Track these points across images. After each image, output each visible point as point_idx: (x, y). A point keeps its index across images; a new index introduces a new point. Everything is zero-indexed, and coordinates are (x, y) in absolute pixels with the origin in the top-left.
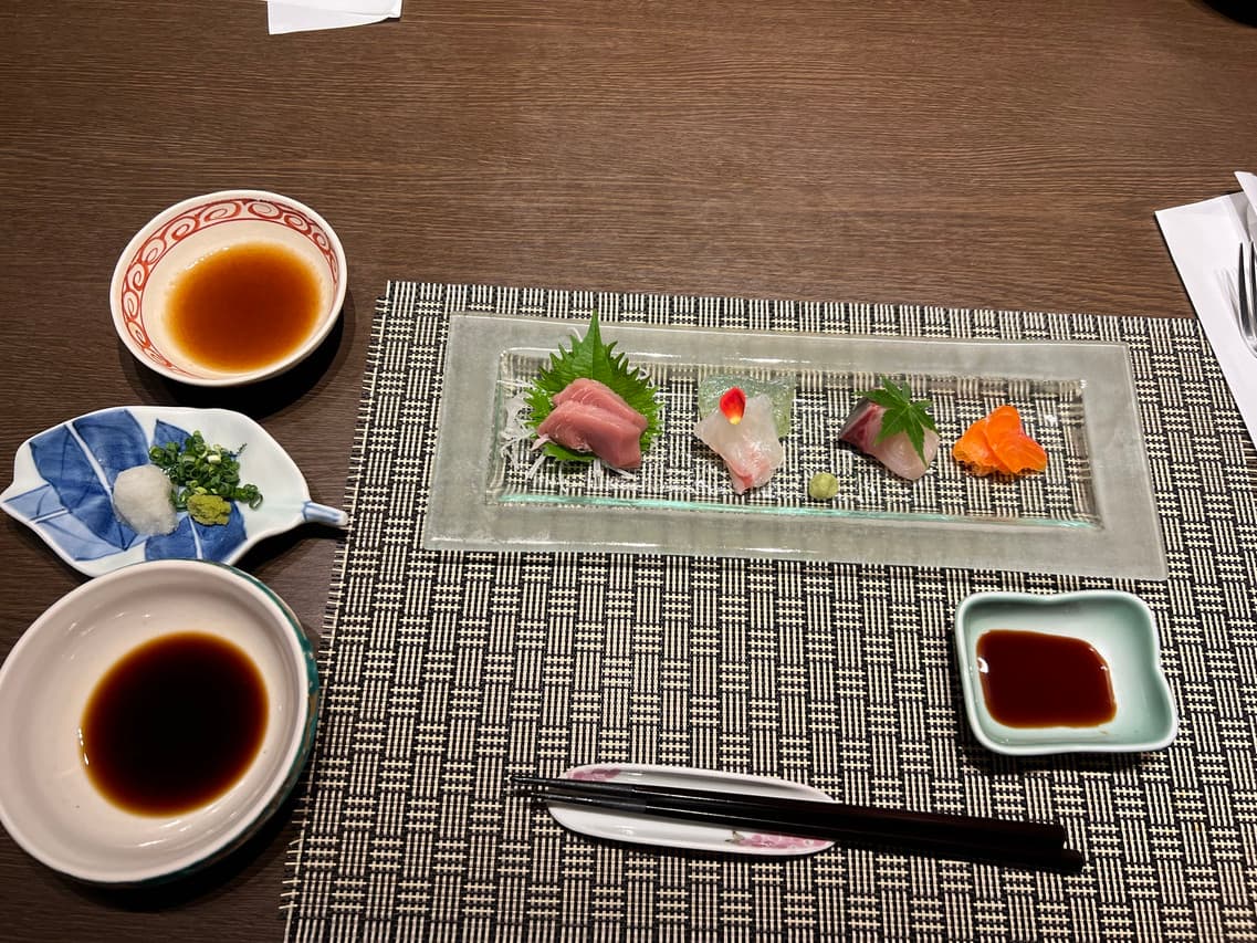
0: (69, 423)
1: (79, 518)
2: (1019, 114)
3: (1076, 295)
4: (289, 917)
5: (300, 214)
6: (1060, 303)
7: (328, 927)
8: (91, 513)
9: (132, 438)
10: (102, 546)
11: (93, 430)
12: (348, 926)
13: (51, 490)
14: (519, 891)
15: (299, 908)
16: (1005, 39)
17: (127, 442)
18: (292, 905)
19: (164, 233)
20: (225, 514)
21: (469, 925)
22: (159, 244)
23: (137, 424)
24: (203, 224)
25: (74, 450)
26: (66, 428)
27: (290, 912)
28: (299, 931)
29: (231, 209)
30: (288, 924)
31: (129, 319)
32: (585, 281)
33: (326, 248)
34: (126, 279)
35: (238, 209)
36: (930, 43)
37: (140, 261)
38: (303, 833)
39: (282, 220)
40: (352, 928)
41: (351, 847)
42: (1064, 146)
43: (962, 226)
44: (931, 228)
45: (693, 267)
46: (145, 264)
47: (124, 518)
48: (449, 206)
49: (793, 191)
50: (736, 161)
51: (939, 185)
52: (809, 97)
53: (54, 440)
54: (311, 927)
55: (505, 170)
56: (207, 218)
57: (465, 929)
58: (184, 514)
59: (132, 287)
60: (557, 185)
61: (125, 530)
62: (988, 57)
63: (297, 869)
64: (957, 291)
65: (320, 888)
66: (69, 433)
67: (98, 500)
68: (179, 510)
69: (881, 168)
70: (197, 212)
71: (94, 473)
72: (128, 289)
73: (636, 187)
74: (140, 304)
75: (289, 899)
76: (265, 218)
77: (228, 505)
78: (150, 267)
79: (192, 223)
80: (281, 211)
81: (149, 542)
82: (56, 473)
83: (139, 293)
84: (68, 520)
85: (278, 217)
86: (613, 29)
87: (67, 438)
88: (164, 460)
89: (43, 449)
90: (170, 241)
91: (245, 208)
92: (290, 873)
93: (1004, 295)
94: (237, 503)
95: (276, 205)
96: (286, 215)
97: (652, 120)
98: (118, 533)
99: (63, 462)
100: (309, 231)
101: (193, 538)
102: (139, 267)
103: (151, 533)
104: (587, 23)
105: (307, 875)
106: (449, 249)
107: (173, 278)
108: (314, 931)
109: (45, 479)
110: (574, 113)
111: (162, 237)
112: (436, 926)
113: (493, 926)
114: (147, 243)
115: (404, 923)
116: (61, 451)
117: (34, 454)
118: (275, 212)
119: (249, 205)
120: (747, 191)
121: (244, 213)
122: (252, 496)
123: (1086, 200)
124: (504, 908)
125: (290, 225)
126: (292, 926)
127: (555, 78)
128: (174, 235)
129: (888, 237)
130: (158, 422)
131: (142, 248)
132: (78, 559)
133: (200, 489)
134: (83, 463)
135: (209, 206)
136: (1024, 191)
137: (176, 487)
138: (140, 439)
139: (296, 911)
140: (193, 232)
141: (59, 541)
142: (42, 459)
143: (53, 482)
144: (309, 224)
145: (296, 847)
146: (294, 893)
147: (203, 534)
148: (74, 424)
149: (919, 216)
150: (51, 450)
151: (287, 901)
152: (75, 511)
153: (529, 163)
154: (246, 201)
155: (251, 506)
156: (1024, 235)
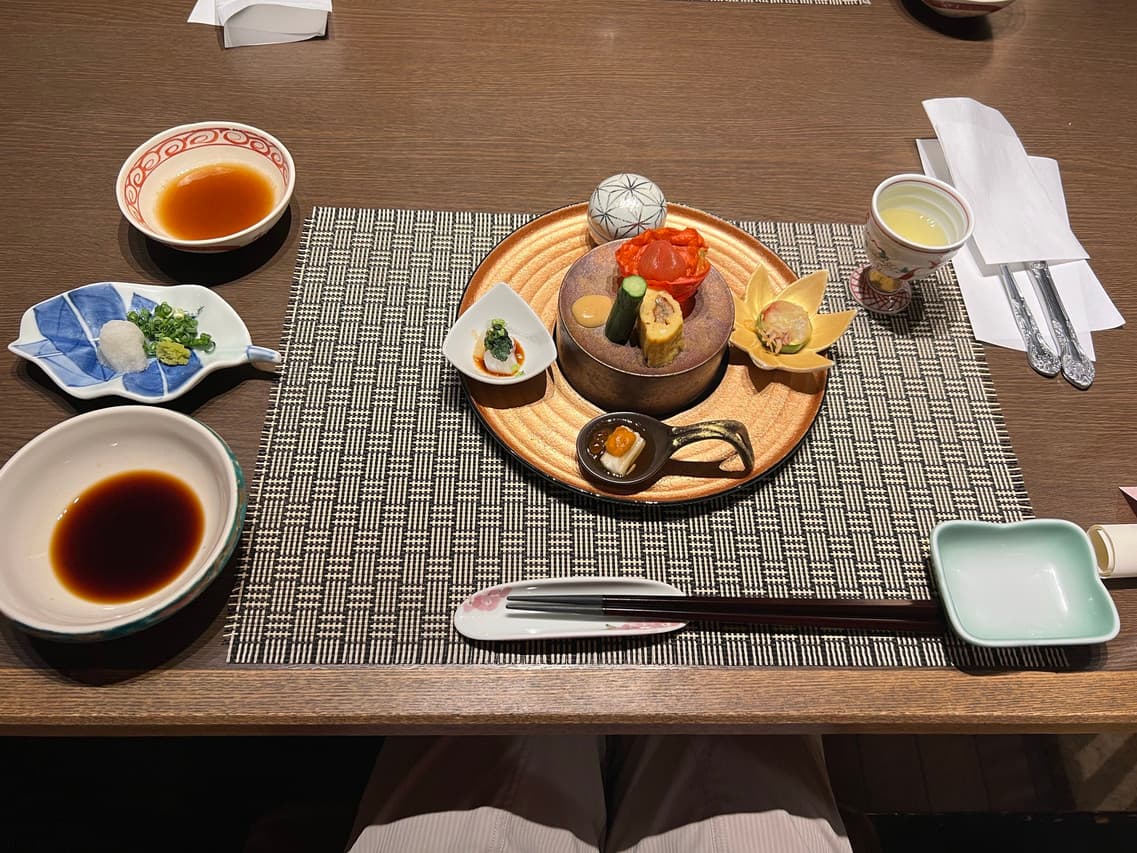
0: (65, 295)
1: (71, 358)
2: (788, 97)
3: (835, 212)
4: (231, 642)
5: (263, 139)
6: (822, 217)
7: (262, 649)
8: (81, 357)
9: (113, 306)
10: (89, 379)
11: (85, 299)
12: (279, 647)
13: (49, 343)
14: (415, 619)
15: (239, 635)
16: (776, 50)
17: (109, 309)
18: (233, 633)
19: (160, 148)
20: (185, 357)
21: (375, 645)
22: (155, 157)
23: (118, 295)
24: (189, 146)
25: (68, 315)
26: (62, 297)
27: (232, 639)
28: (239, 652)
29: (211, 135)
30: (231, 647)
31: (130, 203)
32: (465, 206)
33: (280, 163)
34: (129, 176)
35: (216, 136)
36: (721, 52)
37: (140, 166)
38: (243, 583)
39: (248, 145)
40: (281, 649)
41: (281, 592)
42: (821, 117)
43: (747, 168)
44: (725, 170)
45: (547, 196)
46: (144, 170)
47: (106, 361)
48: (362, 158)
49: (622, 146)
50: (578, 128)
51: (730, 142)
52: (633, 87)
53: (53, 307)
54: (248, 649)
55: (404, 134)
56: (192, 142)
57: (372, 647)
58: (153, 359)
59: (133, 183)
60: (443, 144)
61: (106, 370)
62: (764, 61)
63: (238, 608)
64: (745, 210)
65: (256, 621)
66: (65, 301)
67: (86, 350)
68: (149, 357)
69: (687, 131)
70: (185, 136)
71: (83, 332)
72: (130, 184)
73: (504, 145)
74: (137, 196)
75: (232, 629)
76: (236, 144)
77: (188, 352)
78: (147, 173)
79: (181, 145)
80: (248, 138)
81: (125, 376)
82: (53, 332)
83: (138, 189)
84: (62, 359)
85: (246, 143)
86: (485, 44)
87: (63, 305)
88: (140, 322)
89: (44, 313)
90: (164, 156)
91: (221, 135)
92: (232, 611)
93: (781, 213)
94: (195, 351)
95: (244, 132)
96: (252, 141)
97: (515, 101)
98: (101, 372)
99: (59, 323)
100: (268, 152)
101: (160, 374)
102: (139, 171)
103: (127, 370)
104: (466, 40)
105: (246, 612)
106: (362, 185)
107: (163, 183)
108: (251, 651)
109: (44, 335)
110: (455, 97)
111: (158, 152)
112: (349, 646)
113: (394, 645)
114: (146, 154)
115: (323, 645)
116: (58, 316)
117: (36, 316)
118: (244, 139)
119: (224, 133)
120: (587, 147)
121: (221, 139)
122: (207, 344)
123: (839, 151)
124: (403, 632)
125: (254, 148)
126: (233, 649)
127: (441, 75)
128: (166, 152)
129: (693, 176)
130: (134, 294)
131: (142, 158)
132: (70, 386)
133: (166, 338)
134: (75, 325)
135: (194, 132)
136: (794, 146)
137: (147, 341)
138: (120, 306)
139: (237, 638)
140: (181, 151)
141: (55, 371)
142: (42, 322)
143: (51, 338)
144: (268, 147)
145: (237, 592)
146: (235, 625)
147: (167, 372)
148: (69, 295)
149: (715, 162)
150: (49, 315)
151: (229, 631)
152: (68, 354)
153: (422, 130)
154: (222, 130)
155: (206, 352)
156: (797, 173)
